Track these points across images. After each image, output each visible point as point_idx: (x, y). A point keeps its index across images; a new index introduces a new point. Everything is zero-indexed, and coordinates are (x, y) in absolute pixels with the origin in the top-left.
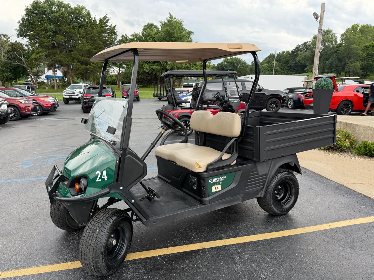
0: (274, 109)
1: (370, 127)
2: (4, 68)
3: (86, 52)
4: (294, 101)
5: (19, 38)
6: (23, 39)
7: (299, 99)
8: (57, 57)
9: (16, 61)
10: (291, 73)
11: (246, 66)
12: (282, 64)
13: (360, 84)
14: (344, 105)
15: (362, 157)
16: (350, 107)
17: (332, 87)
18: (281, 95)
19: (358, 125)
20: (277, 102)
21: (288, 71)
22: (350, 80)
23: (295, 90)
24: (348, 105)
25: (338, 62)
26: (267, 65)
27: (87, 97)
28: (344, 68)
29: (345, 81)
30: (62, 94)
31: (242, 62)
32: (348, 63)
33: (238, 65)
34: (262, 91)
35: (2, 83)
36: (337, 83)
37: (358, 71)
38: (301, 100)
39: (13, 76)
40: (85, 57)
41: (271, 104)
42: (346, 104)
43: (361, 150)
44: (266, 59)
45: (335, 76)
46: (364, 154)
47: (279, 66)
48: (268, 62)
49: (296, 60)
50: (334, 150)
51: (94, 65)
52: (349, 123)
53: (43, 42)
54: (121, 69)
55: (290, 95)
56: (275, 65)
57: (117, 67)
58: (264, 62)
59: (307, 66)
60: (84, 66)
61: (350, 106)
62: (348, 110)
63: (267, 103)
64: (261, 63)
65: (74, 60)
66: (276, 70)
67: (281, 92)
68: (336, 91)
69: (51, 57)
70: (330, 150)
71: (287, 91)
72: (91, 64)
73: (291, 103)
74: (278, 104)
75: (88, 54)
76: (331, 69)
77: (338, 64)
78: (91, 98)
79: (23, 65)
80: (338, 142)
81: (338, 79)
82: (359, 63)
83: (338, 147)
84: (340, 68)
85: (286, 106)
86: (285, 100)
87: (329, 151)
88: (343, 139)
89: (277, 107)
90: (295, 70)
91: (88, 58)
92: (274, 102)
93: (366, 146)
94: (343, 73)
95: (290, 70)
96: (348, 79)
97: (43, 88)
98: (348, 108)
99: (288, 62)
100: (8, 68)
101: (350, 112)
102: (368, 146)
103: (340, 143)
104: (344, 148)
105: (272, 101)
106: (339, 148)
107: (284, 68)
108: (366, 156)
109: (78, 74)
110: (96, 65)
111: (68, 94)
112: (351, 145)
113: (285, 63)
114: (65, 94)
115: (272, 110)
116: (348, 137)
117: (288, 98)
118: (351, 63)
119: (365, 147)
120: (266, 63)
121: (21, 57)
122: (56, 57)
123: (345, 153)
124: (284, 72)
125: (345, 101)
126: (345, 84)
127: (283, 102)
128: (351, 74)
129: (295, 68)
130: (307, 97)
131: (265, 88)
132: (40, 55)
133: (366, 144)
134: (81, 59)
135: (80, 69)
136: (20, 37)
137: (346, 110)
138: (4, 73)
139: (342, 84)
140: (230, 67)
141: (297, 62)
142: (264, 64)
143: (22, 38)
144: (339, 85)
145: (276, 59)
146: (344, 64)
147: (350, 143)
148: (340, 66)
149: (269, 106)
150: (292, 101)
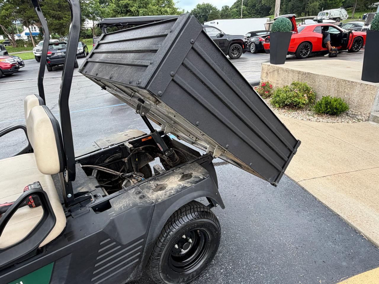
0: (236, 55)
1: (333, 78)
3: (57, 6)
4: (256, 45)
7: (260, 43)
8: (28, 13)
10: (258, 16)
11: (217, 12)
12: (249, 8)
13: (319, 23)
14: (303, 47)
15: (322, 116)
16: (309, 49)
17: (291, 28)
18: (242, 39)
19: (318, 75)
20: (239, 47)
21: (254, 14)
22: (309, 20)
23: (257, 34)
24: (307, 46)
25: (299, 2)
26: (236, 9)
28: (304, 9)
29: (305, 21)
30: (33, 52)
31: (213, 8)
32: (308, 3)
33: (210, 11)
34: (223, 37)
36: (297, 23)
37: (316, 11)
38: (263, 44)
40: (56, 11)
41: (233, 50)
42: (305, 45)
43: (321, 108)
44: (235, 4)
45: (295, 16)
46: (325, 113)
47: (246, 10)
48: (237, 7)
49: (262, 3)
50: (290, 107)
51: (67, 19)
52: (308, 73)
54: (95, 22)
55: (253, 39)
56: (243, 9)
57: (90, 19)
58: (233, 7)
59: (272, 8)
60: (57, 21)
61: (309, 47)
62: (307, 52)
63: (229, 48)
64: (230, 8)
65: (46, 15)
66: (244, 14)
67: (243, 36)
68: (296, 32)
69: (22, 13)
70: (286, 108)
71: (250, 35)
72: (64, 18)
73: (253, 47)
74: (240, 50)
75: (59, 8)
76: (293, 10)
77: (299, 5)
78: (52, 55)
80: (295, 98)
81: (298, 19)
82: (318, 2)
83: (295, 104)
84: (301, 9)
85: (249, 50)
86: (246, 44)
87: (284, 109)
88: (301, 95)
89: (239, 53)
90: (261, 13)
91: (59, 12)
92: (236, 47)
93: (328, 103)
94: (303, 14)
95: (256, 13)
96: (308, 18)
97: (22, 47)
98: (307, 50)
99: (255, 5)
101: (308, 54)
102: (330, 103)
103: (297, 99)
104: (302, 106)
105: (234, 47)
106: (296, 106)
107: (251, 11)
108: (327, 114)
109: (53, 30)
110: (69, 19)
111: (39, 51)
112: (310, 99)
113: (251, 7)
114: (35, 52)
115: (234, 56)
116: (307, 91)
117: (251, 42)
118: (310, 3)
119: (326, 104)
120: (235, 8)
122: (26, 13)
123: (303, 110)
124: (251, 16)
125: (304, 43)
126: (305, 24)
127: (245, 47)
128: (310, 14)
129: (261, 12)
130: (267, 41)
131: (226, 33)
132: (9, 12)
133: (327, 101)
134: (52, 13)
135: (54, 24)
137: (305, 52)
139: (302, 24)
140: (202, 13)
141: (263, 6)
142: (233, 9)
144: (300, 26)
145: (243, 3)
146: (305, 5)
147: (309, 97)
148: (301, 7)
149: (232, 52)
150: (254, 46)
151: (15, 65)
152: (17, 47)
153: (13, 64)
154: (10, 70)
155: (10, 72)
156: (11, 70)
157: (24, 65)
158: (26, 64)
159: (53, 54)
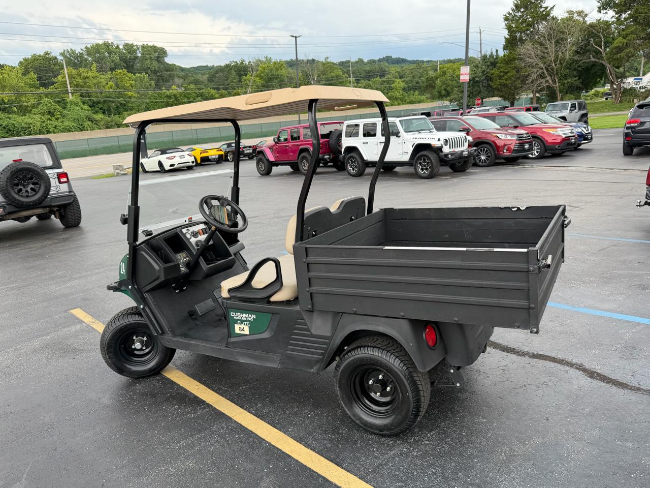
2: (568, 71)
5: (600, 12)
6: (606, 13)
9: (591, 56)
27: (632, 125)
35: (562, 96)
39: (581, 83)
53: (640, 13)
79: (601, 61)
100: (575, 69)
121: (601, 47)
132: (628, 40)
136: (602, 11)
138: (566, 79)
143: (606, 11)
151: (569, 139)
152: (621, 103)
153: (566, 137)
154: (559, 146)
155: (557, 151)
156: (560, 148)
157: (592, 138)
158: (595, 137)
159: (643, 123)
